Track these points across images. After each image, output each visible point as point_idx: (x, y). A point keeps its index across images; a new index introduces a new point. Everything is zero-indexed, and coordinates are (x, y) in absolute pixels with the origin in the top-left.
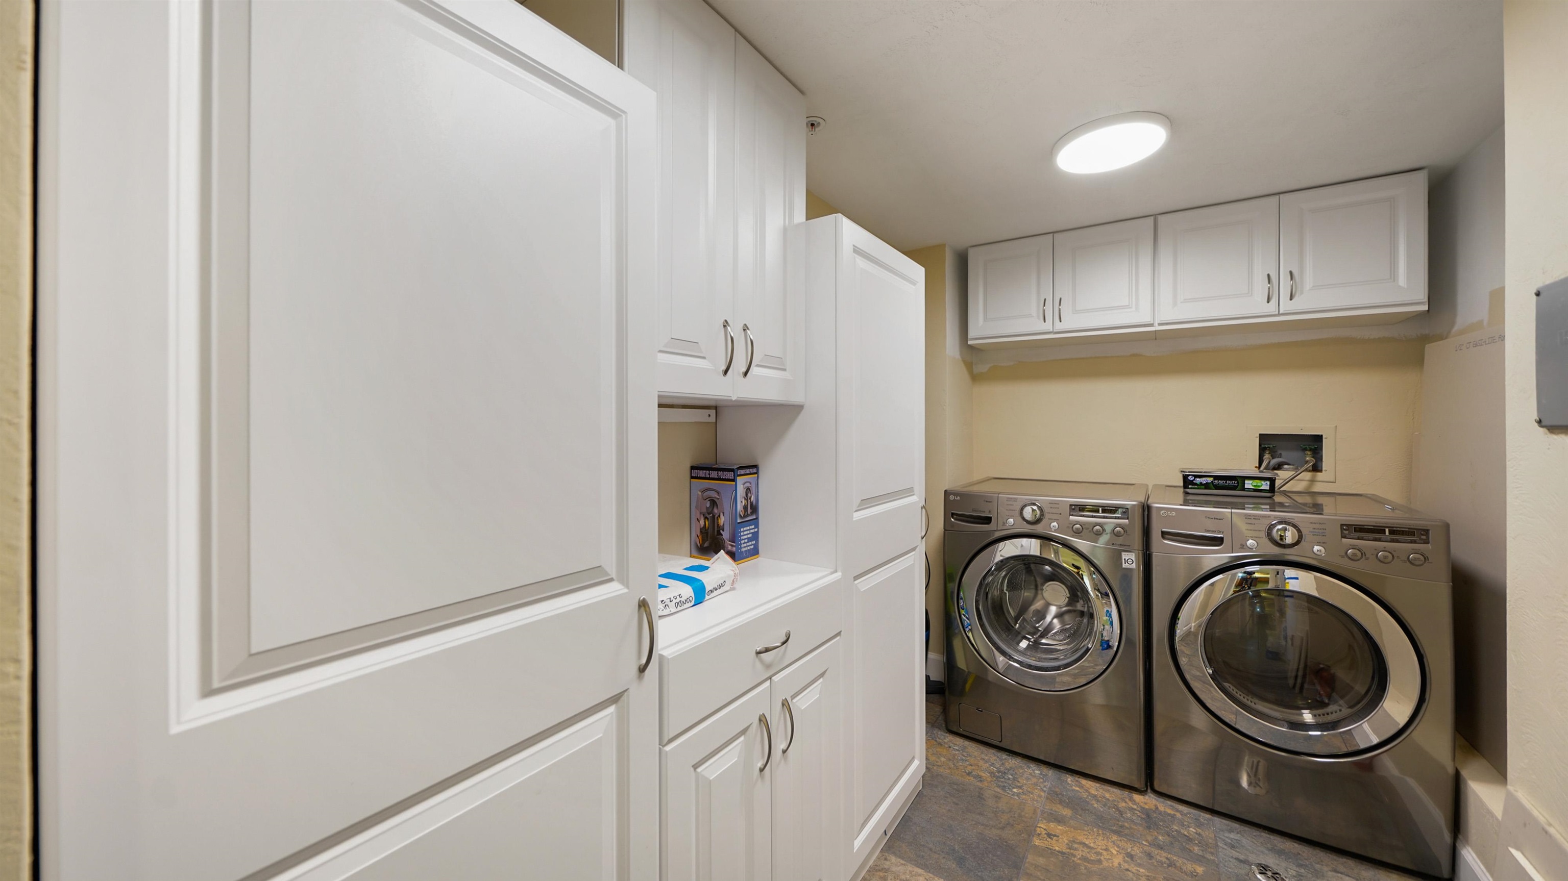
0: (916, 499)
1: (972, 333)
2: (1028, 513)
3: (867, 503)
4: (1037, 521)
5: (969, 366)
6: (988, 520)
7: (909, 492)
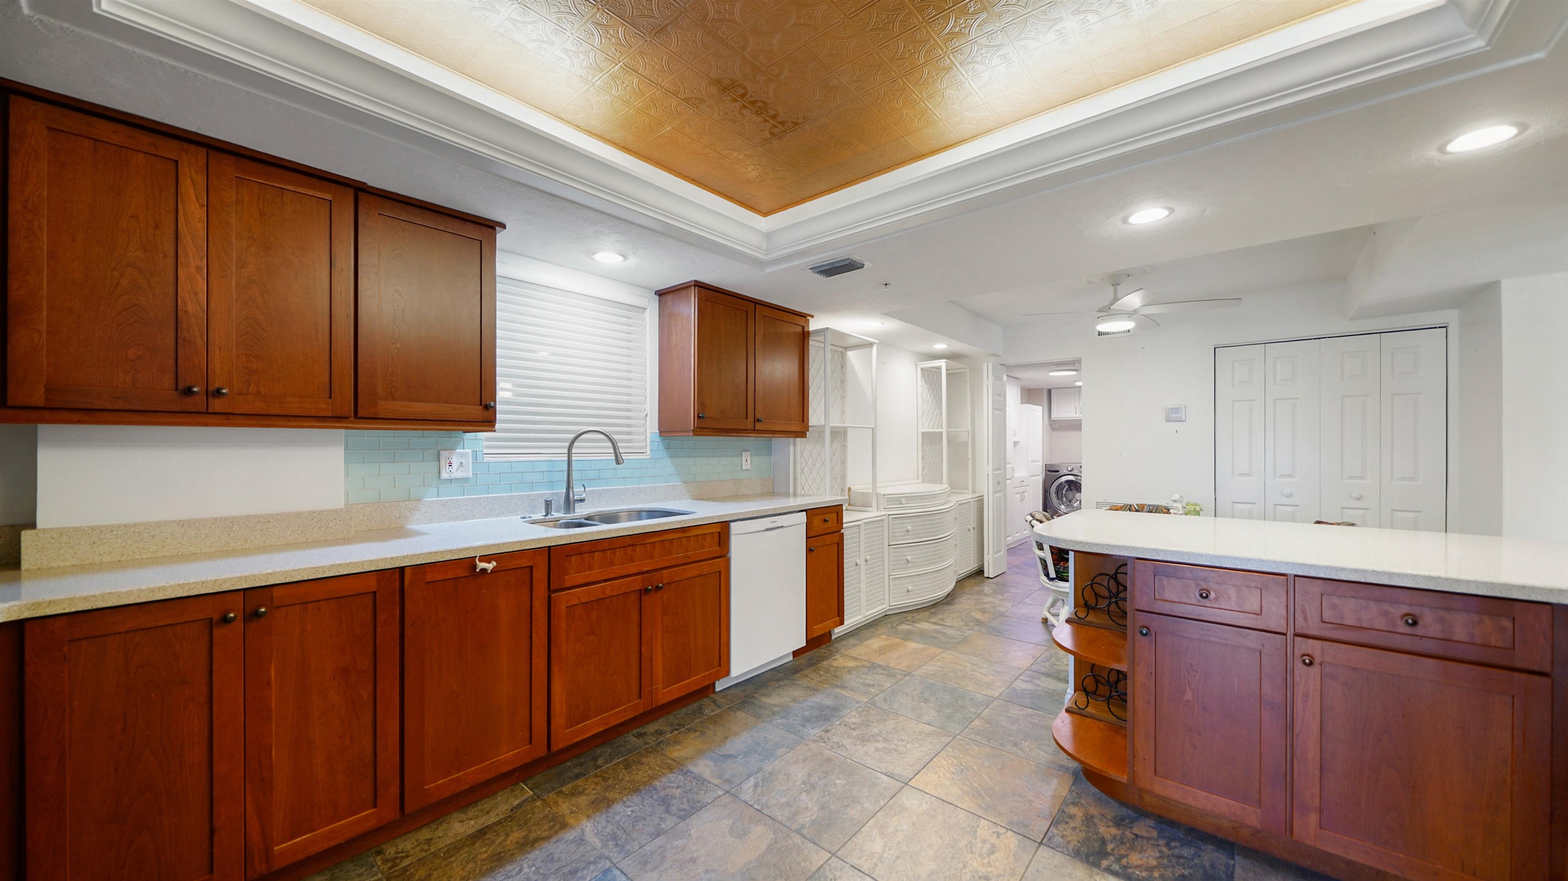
0: (1040, 463)
1: (1052, 416)
2: (1069, 469)
3: (1032, 462)
4: (1072, 471)
5: (1051, 425)
6: (1058, 471)
7: (1039, 461)
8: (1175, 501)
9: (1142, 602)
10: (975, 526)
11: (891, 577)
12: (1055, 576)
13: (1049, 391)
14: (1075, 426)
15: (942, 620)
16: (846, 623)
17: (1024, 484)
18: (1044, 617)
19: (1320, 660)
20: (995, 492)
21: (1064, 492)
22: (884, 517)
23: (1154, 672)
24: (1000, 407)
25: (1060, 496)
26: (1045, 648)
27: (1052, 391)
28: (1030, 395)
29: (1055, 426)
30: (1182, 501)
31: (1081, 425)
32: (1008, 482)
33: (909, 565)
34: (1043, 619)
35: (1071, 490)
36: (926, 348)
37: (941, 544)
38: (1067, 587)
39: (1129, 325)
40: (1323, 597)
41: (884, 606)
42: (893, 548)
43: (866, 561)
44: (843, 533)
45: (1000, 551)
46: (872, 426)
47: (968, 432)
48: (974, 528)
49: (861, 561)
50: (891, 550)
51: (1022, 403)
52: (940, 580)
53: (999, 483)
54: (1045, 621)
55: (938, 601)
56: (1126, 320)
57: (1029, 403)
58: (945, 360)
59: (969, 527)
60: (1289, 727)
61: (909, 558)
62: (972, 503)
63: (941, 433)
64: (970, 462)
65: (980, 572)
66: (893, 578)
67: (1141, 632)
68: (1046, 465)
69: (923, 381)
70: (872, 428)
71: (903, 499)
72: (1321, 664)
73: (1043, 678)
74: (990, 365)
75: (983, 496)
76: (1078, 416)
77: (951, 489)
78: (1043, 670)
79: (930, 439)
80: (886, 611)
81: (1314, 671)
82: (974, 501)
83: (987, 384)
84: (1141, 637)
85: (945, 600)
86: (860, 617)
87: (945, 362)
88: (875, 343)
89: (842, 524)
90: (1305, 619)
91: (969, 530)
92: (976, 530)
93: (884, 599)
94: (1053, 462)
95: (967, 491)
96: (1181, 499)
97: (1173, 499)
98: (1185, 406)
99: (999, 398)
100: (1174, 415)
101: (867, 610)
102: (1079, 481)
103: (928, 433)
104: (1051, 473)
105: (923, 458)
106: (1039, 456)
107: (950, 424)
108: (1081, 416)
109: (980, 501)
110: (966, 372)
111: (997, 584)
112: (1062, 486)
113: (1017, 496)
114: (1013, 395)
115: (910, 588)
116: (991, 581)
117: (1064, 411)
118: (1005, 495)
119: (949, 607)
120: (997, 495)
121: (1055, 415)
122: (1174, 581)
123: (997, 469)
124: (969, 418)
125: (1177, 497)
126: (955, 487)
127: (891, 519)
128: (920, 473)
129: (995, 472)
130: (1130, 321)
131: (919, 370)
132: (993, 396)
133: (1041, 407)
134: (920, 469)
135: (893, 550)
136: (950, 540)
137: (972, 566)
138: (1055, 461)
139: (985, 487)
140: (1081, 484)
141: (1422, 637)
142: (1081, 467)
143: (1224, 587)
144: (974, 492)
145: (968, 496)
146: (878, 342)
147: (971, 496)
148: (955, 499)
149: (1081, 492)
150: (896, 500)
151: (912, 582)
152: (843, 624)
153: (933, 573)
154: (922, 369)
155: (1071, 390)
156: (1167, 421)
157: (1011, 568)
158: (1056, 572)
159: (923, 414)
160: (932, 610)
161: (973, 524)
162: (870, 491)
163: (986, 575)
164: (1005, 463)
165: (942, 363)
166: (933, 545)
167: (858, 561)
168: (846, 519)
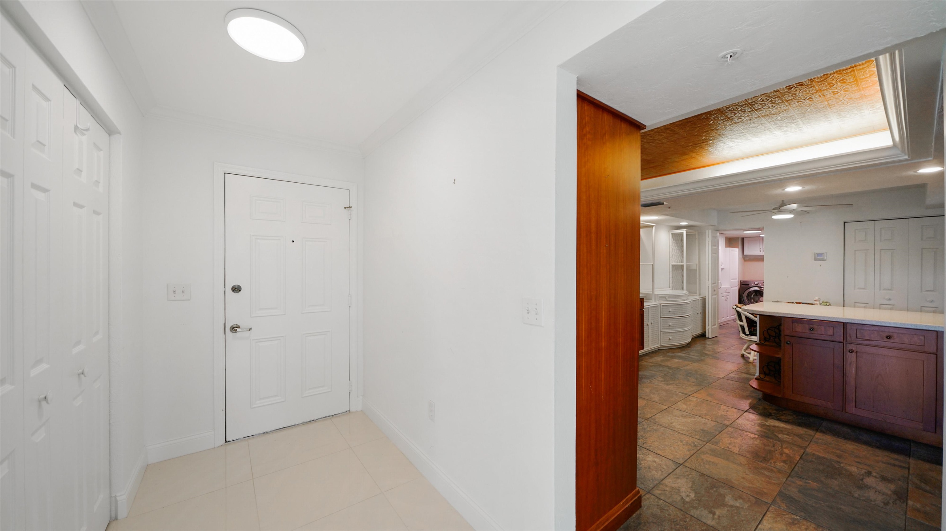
0: (737, 280)
1: (744, 254)
2: (756, 283)
3: (732, 279)
4: (757, 285)
5: (744, 258)
6: (748, 285)
7: (736, 279)
8: (815, 301)
9: (787, 332)
10: (701, 312)
11: (662, 332)
12: (749, 334)
13: (743, 239)
14: (760, 259)
15: (688, 353)
16: (645, 349)
17: (727, 291)
18: (742, 354)
19: (856, 351)
20: (713, 295)
21: (752, 296)
22: (658, 305)
23: (792, 357)
24: (716, 252)
25: (749, 298)
26: (744, 365)
27: (745, 239)
28: (731, 242)
29: (746, 259)
30: (820, 301)
31: (763, 258)
32: (719, 289)
33: (670, 327)
34: (741, 355)
35: (757, 295)
36: (676, 224)
37: (685, 319)
38: (756, 338)
39: (791, 216)
40: (857, 330)
41: (658, 345)
42: (662, 319)
43: (651, 324)
44: (644, 310)
45: (715, 325)
46: (652, 263)
47: (697, 264)
48: (700, 313)
49: (649, 323)
50: (662, 320)
51: (726, 247)
52: (685, 335)
53: (714, 290)
54: (743, 356)
55: (684, 346)
56: (789, 214)
57: (730, 247)
58: (685, 230)
59: (698, 312)
60: (844, 375)
61: (670, 324)
62: (699, 300)
63: (683, 266)
64: (698, 280)
65: (703, 336)
66: (662, 333)
67: (787, 343)
68: (740, 281)
69: (673, 239)
70: (653, 265)
71: (667, 297)
72: (856, 352)
73: (743, 374)
74: (710, 231)
75: (705, 297)
76: (762, 253)
77: (689, 293)
78: (743, 372)
79: (677, 268)
80: (659, 348)
81: (854, 354)
82: (701, 299)
83: (708, 241)
84: (787, 345)
85: (687, 346)
86: (649, 348)
87: (686, 231)
88: (654, 226)
89: (643, 306)
90: (851, 337)
91: (698, 314)
92: (701, 314)
93: (658, 342)
94: (745, 279)
95: (696, 294)
96: (819, 300)
97: (815, 299)
98: (826, 253)
99: (715, 247)
100: (819, 257)
101: (652, 346)
102: (762, 291)
103: (675, 265)
104: (744, 286)
105: (672, 278)
106: (737, 276)
107: (688, 261)
108: (763, 253)
109: (704, 300)
110: (695, 235)
111: (714, 341)
112: (751, 293)
113: (723, 298)
114: (722, 243)
115: (671, 338)
116: (710, 339)
117: (752, 250)
118: (718, 297)
119: (689, 348)
120: (713, 297)
121: (746, 252)
122: (800, 325)
123: (714, 284)
124: (697, 257)
125: (817, 298)
126: (691, 292)
127: (661, 306)
128: (671, 285)
129: (713, 285)
130: (791, 214)
131: (671, 235)
132: (712, 246)
133: (738, 249)
134: (671, 282)
135: (663, 320)
136: (689, 318)
137: (699, 331)
138: (746, 279)
139: (707, 292)
140: (763, 292)
141: (892, 342)
142: (763, 282)
143: (819, 326)
144: (700, 295)
145: (697, 297)
146: (655, 225)
147: (698, 297)
148: (691, 299)
149: (763, 297)
150: (664, 297)
151: (671, 335)
152: (644, 349)
153: (682, 332)
154: (672, 234)
155: (757, 239)
156: (815, 260)
157: (720, 335)
158: (749, 332)
159: (672, 256)
160: (682, 349)
161: (700, 310)
162: (651, 293)
163: (707, 336)
164: (718, 280)
165: (684, 231)
166: (682, 319)
167: (648, 323)
168: (645, 304)
